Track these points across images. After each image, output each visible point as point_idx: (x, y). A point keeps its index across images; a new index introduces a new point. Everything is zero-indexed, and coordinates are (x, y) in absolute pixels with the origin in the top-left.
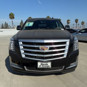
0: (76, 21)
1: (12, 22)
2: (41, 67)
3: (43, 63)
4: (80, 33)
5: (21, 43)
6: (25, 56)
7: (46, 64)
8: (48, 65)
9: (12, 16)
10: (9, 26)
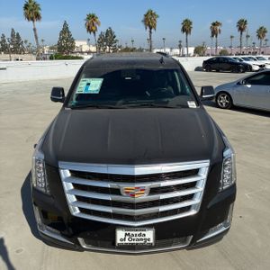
0: (242, 26)
1: (35, 30)
2: (127, 241)
3: (131, 233)
4: (249, 86)
5: (65, 173)
6: (78, 211)
7: (140, 235)
8: (147, 237)
9: (32, 13)
10: (26, 42)
